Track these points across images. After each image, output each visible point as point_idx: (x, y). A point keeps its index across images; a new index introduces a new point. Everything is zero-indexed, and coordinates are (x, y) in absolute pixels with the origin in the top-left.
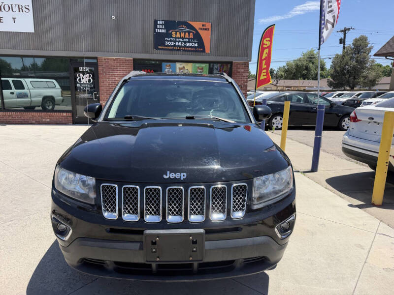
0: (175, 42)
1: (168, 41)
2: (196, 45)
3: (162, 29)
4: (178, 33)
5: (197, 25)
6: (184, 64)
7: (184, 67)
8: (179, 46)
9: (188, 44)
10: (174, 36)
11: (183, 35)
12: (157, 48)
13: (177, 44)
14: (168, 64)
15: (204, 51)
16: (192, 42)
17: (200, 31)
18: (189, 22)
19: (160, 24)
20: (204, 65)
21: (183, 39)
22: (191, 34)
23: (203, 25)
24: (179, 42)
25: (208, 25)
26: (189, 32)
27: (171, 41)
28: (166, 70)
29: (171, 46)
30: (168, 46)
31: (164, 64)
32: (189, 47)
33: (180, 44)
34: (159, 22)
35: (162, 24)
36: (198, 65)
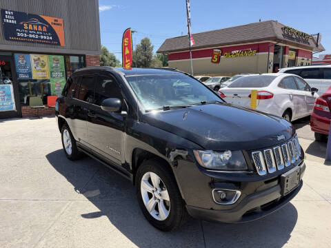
0: (28, 33)
1: (20, 33)
2: (51, 38)
3: (11, 20)
4: (30, 26)
5: (50, 20)
6: (38, 56)
7: (39, 58)
8: (32, 38)
9: (42, 37)
10: (26, 27)
11: (35, 28)
13: (30, 36)
14: (22, 55)
15: (59, 44)
16: (46, 36)
19: (8, 15)
20: (59, 57)
21: (36, 31)
22: (44, 27)
24: (32, 34)
26: (42, 26)
27: (24, 33)
28: (20, 61)
29: (23, 37)
30: (20, 37)
31: (16, 55)
32: (43, 39)
33: (33, 36)
34: (6, 12)
35: (11, 15)
36: (53, 56)
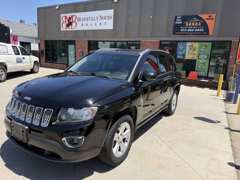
0: (187, 29)
1: (182, 29)
2: (203, 30)
3: (179, 21)
4: (190, 23)
5: (204, 17)
6: (192, 43)
8: (190, 32)
9: (196, 30)
10: (187, 25)
11: (193, 24)
12: (174, 33)
13: (189, 30)
14: (182, 43)
15: (208, 34)
16: (199, 29)
17: (206, 21)
18: (199, 15)
19: (178, 19)
20: (207, 43)
22: (200, 23)
23: (209, 16)
24: (190, 29)
25: (213, 16)
26: (198, 22)
27: (184, 29)
28: (180, 47)
29: (184, 32)
30: (182, 32)
31: (179, 43)
32: (197, 32)
33: (191, 30)
34: (178, 18)
35: (180, 19)
36: (203, 43)
